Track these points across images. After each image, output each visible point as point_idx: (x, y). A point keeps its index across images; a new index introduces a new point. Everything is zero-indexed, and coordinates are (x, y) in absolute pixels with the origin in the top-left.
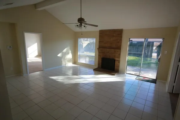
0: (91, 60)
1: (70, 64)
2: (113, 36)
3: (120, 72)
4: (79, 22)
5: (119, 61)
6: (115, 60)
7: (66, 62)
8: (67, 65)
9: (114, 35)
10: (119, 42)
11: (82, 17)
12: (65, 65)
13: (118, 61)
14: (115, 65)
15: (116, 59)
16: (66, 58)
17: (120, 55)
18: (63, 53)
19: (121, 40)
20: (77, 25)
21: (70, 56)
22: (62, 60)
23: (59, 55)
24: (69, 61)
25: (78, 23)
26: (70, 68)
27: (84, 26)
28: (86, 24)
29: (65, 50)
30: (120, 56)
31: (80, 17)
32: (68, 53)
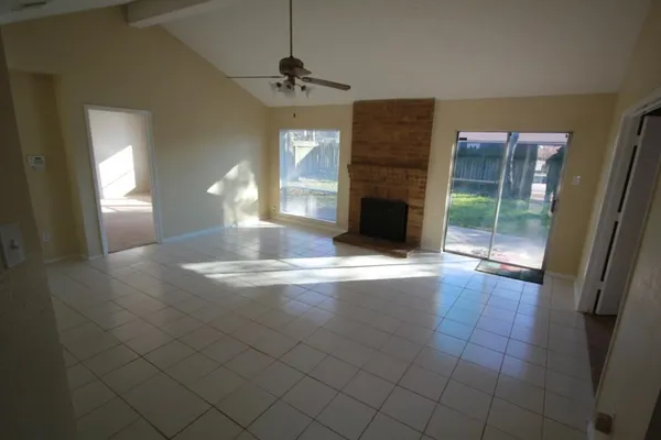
0: (323, 205)
1: (252, 222)
2: (402, 123)
3: (422, 247)
4: (286, 74)
5: (422, 208)
6: (407, 206)
7: (239, 214)
8: (241, 225)
9: (406, 119)
10: (420, 144)
11: (295, 56)
12: (235, 222)
13: (416, 208)
14: (409, 224)
15: (412, 202)
16: (237, 200)
17: (425, 187)
18: (226, 181)
19: (428, 136)
20: (279, 85)
21: (251, 193)
22: (226, 207)
23: (214, 189)
24: (248, 210)
25: (279, 75)
26: (251, 233)
27: (303, 88)
28: (310, 80)
29: (232, 173)
30: (424, 193)
31: (289, 56)
32: (246, 183)
